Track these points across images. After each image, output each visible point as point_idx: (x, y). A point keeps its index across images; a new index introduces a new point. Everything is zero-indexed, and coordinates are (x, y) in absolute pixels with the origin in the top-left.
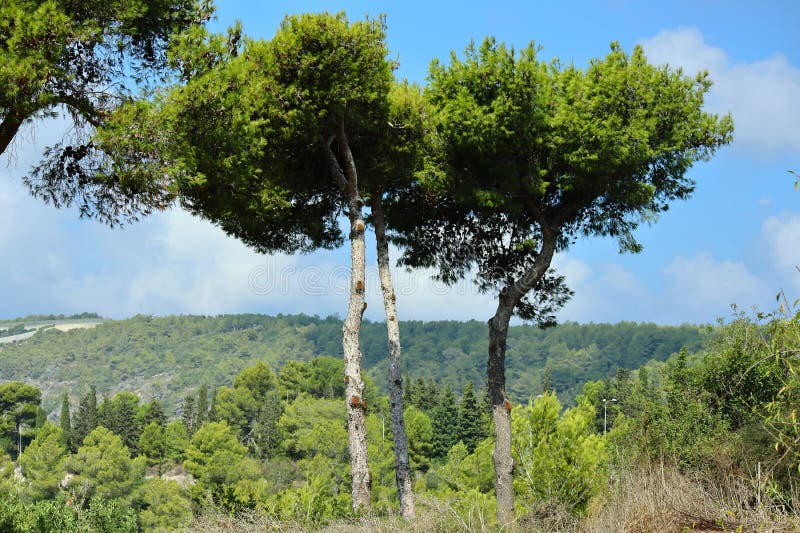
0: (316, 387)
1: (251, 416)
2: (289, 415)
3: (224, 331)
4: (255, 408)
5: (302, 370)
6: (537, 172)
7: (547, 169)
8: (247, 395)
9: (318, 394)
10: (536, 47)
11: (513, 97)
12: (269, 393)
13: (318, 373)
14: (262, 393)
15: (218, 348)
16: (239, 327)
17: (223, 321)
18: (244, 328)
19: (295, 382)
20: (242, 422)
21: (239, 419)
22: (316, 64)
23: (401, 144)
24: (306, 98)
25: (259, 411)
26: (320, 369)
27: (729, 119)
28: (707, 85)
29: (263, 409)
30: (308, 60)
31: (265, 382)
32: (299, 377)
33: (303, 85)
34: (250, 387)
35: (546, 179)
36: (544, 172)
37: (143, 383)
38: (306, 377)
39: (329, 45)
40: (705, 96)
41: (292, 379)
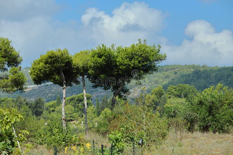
0: (178, 94)
1: (157, 104)
2: (168, 103)
3: (166, 71)
4: (158, 101)
5: (175, 88)
6: (115, 70)
7: (117, 69)
8: (155, 97)
9: (179, 96)
10: (114, 45)
11: (105, 57)
12: (162, 96)
13: (179, 89)
14: (160, 96)
15: (164, 77)
16: (171, 69)
17: (166, 67)
18: (173, 70)
19: (172, 92)
20: (153, 106)
21: (153, 105)
22: (52, 60)
23: (74, 71)
24: (50, 66)
25: (159, 102)
26: (180, 88)
27: (165, 55)
28: (160, 47)
29: (160, 102)
30: (50, 60)
31: (161, 92)
32: (173, 91)
33: (49, 64)
34: (156, 94)
35: (116, 71)
36: (116, 70)
37: (138, 90)
38: (176, 91)
39: (53, 57)
40: (160, 49)
41: (171, 91)
